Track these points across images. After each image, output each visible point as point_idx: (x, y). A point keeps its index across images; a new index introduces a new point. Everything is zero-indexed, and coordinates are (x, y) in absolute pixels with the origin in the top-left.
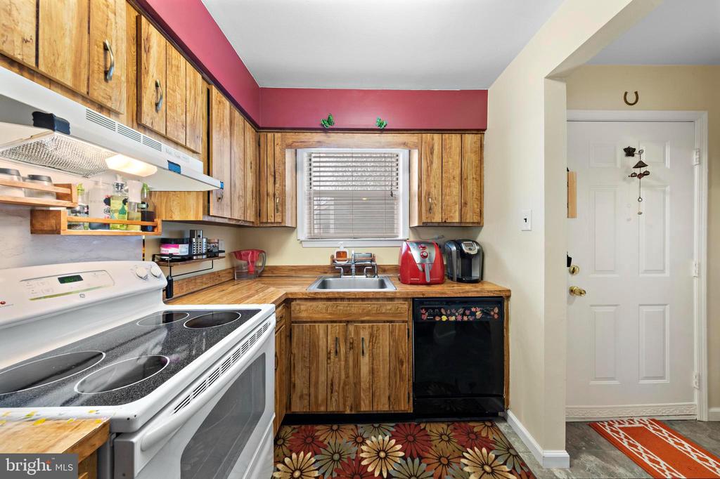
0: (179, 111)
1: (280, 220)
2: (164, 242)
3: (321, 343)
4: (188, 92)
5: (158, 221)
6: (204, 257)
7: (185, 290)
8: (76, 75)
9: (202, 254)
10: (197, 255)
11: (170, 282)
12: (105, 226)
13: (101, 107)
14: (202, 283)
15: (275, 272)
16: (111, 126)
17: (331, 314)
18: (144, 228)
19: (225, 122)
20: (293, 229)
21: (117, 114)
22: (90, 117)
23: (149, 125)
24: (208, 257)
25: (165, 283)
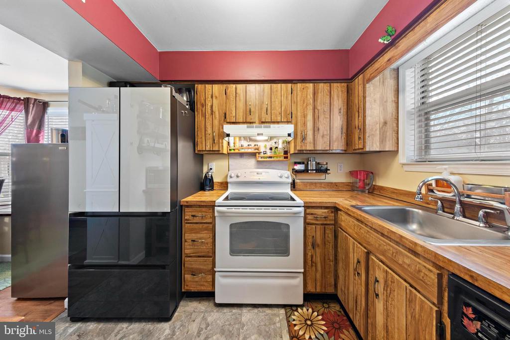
0: (277, 108)
1: (361, 146)
2: (296, 163)
3: (350, 255)
4: (282, 98)
5: (289, 154)
6: (314, 172)
7: (308, 187)
8: (243, 118)
9: (313, 170)
10: (310, 170)
11: (294, 181)
12: (270, 157)
13: (250, 123)
14: (320, 186)
15: (381, 191)
16: (253, 127)
17: (356, 233)
18: (285, 158)
19: (308, 97)
20: (396, 152)
21: (255, 122)
22: (248, 127)
23: (264, 121)
24: (316, 172)
25: (290, 180)
